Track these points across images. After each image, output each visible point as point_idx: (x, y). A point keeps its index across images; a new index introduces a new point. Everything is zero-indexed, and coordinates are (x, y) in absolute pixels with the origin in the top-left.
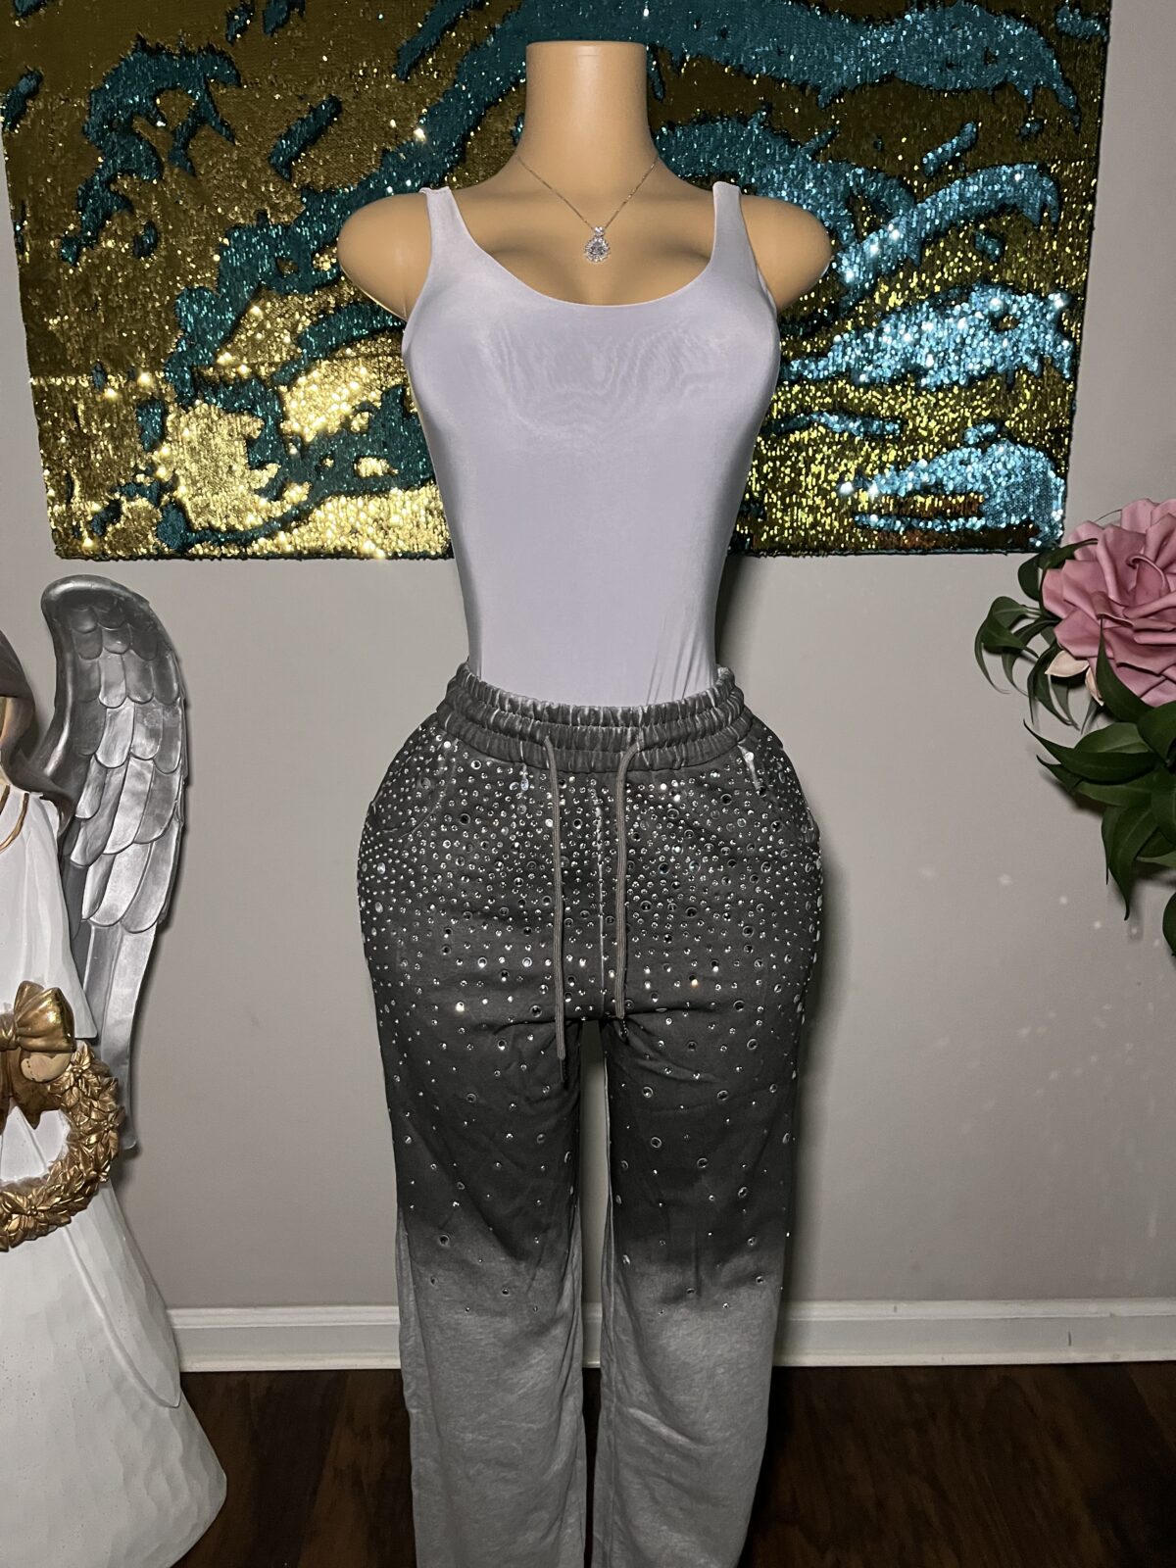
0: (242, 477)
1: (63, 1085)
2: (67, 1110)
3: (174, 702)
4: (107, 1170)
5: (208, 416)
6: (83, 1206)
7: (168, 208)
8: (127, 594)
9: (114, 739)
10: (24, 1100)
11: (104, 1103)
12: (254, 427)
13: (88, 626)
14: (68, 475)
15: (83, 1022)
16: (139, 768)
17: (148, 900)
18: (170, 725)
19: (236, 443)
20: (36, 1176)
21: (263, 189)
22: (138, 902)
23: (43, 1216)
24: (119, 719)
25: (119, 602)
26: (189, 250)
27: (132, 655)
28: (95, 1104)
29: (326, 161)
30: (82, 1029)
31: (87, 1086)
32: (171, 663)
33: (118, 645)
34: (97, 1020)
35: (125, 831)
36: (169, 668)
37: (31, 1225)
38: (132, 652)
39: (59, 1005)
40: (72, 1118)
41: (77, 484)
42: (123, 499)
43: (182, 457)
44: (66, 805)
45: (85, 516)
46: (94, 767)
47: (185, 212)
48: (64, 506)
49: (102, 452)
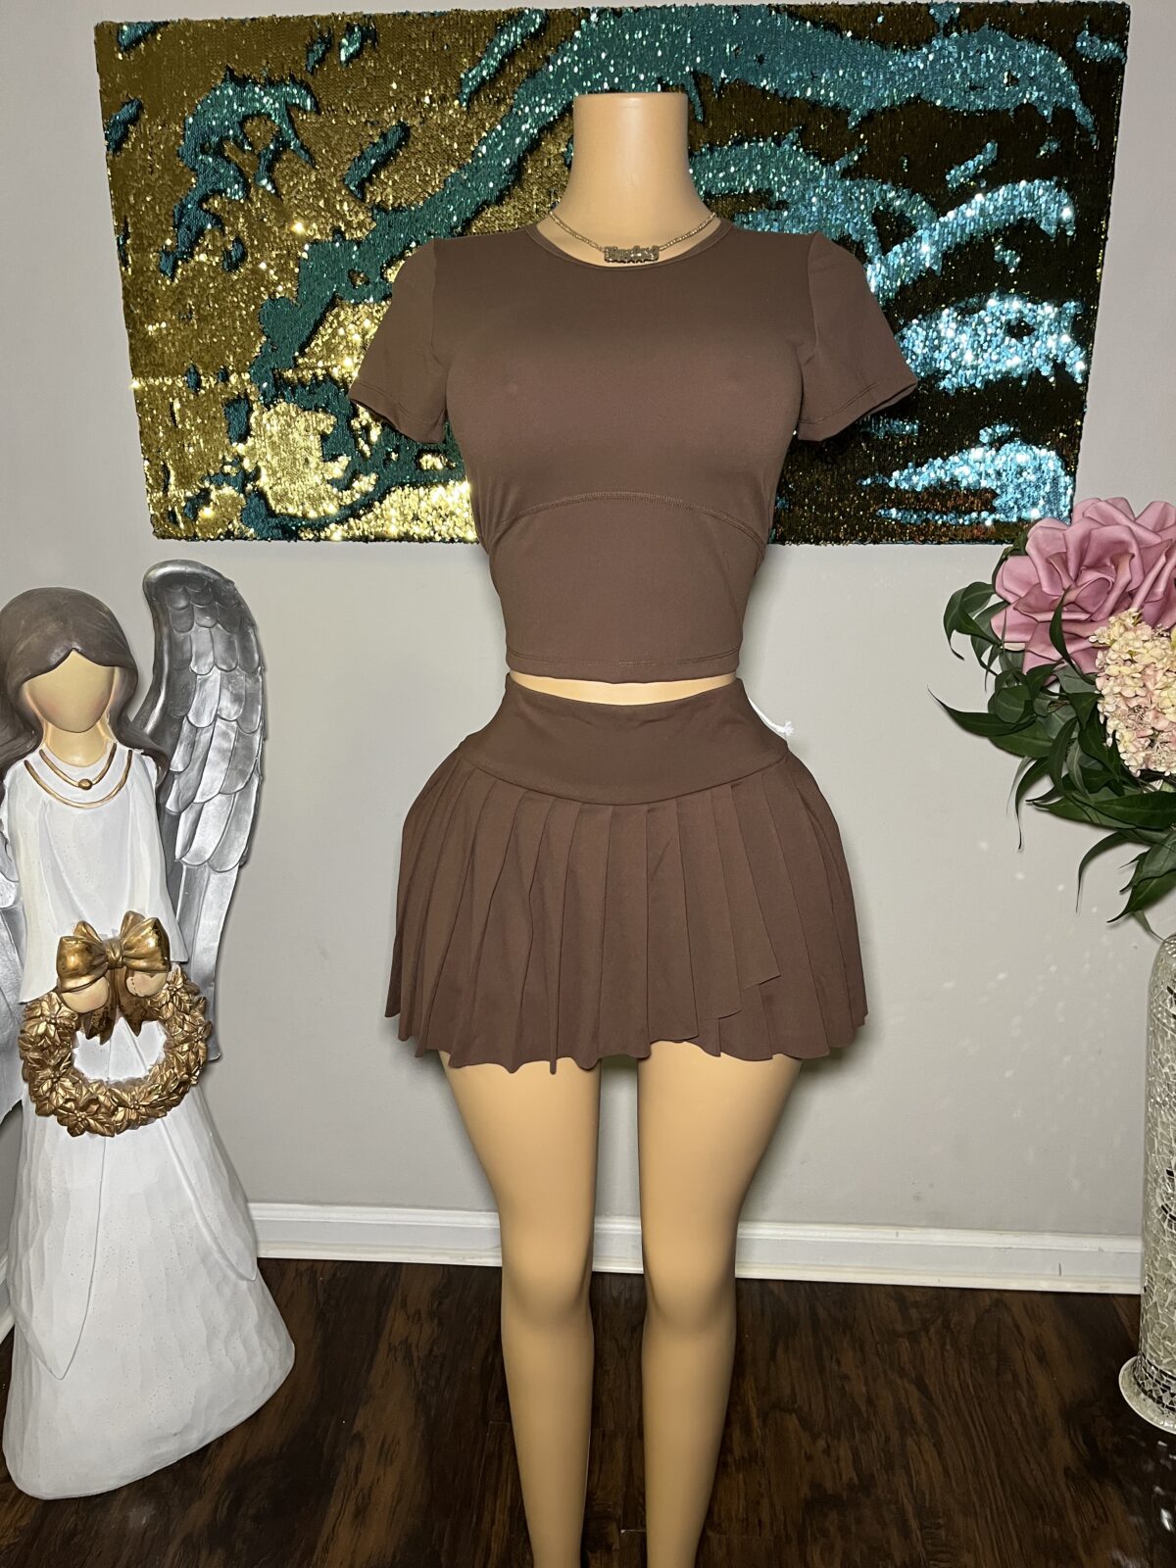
0: (317, 468)
1: (160, 1001)
2: (164, 1022)
3: (255, 672)
4: (197, 1074)
5: (287, 413)
6: (177, 1103)
7: (256, 224)
8: (216, 577)
9: (203, 702)
10: (129, 1011)
11: (194, 1017)
12: (326, 422)
13: (182, 603)
14: (165, 468)
15: (177, 947)
16: (224, 728)
17: (233, 841)
18: (253, 692)
19: (312, 438)
20: (137, 1077)
21: (338, 207)
22: (223, 846)
23: (144, 1110)
24: (208, 685)
25: (209, 583)
26: (272, 263)
27: (218, 628)
28: (187, 1018)
29: (394, 182)
30: (176, 954)
31: (180, 1003)
32: (252, 636)
33: (207, 620)
34: (188, 946)
35: (213, 782)
36: (249, 640)
37: (134, 1117)
38: (219, 626)
39: (157, 933)
40: (169, 1029)
41: (172, 473)
42: (212, 487)
43: (264, 450)
44: (162, 759)
45: (179, 503)
46: (186, 727)
47: (270, 227)
48: (161, 493)
49: (194, 445)
